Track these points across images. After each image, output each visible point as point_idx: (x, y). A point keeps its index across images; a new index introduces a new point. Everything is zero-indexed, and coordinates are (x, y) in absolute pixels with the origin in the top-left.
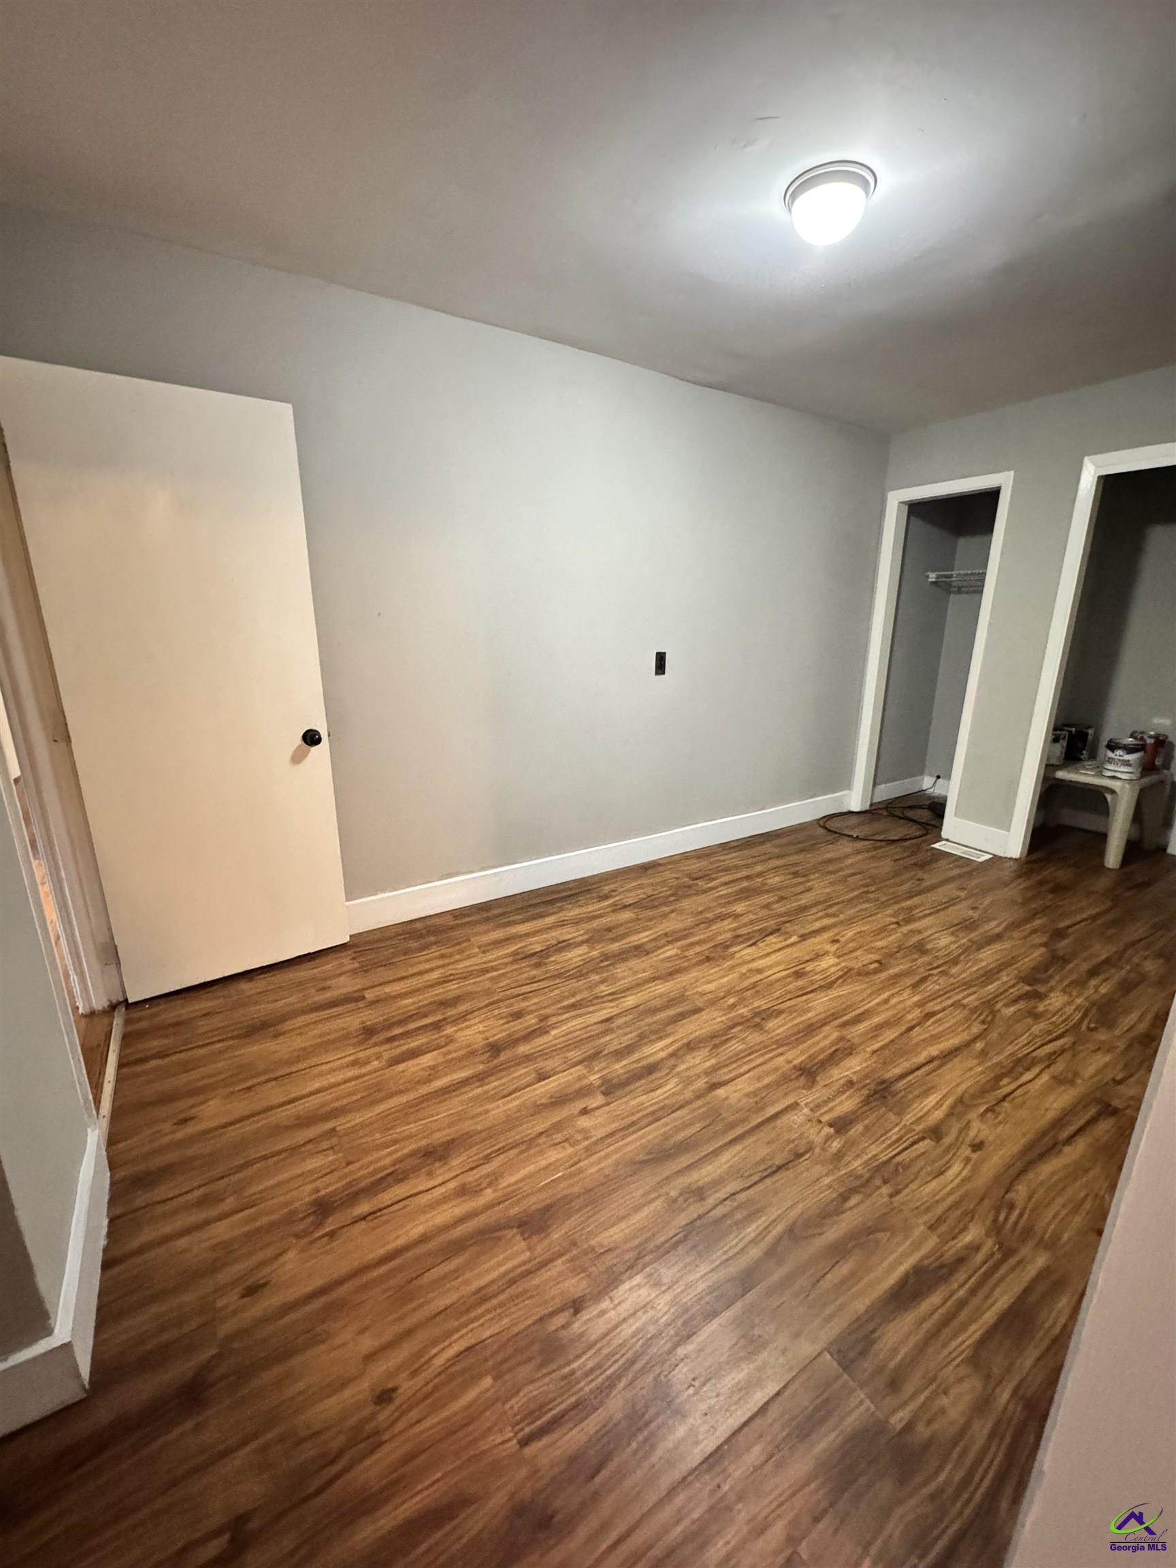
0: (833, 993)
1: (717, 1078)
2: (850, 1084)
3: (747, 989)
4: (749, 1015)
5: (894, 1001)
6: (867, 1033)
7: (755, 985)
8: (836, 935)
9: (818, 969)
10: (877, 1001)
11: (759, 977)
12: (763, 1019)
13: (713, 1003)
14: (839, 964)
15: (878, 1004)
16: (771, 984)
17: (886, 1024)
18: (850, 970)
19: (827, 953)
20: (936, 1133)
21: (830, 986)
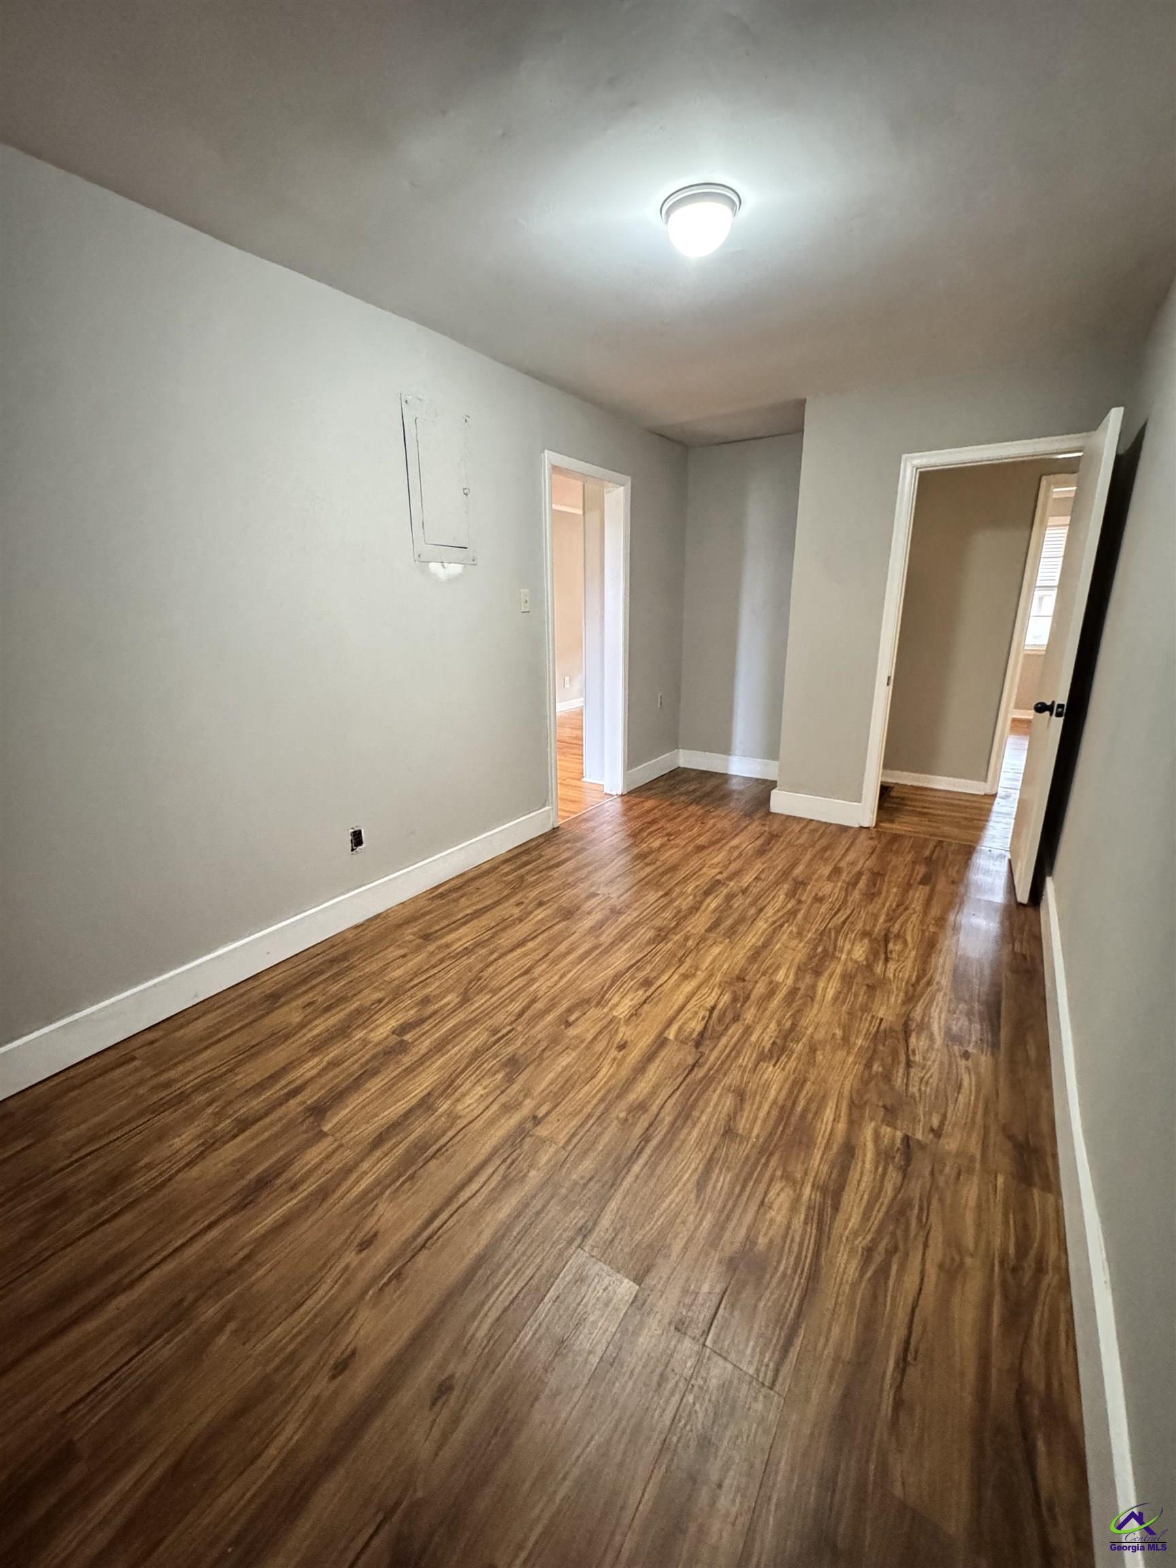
0: (610, 972)
1: (668, 899)
2: (589, 913)
3: (685, 956)
4: (670, 936)
5: (556, 978)
6: (578, 947)
7: (681, 962)
8: (624, 1057)
9: (630, 997)
10: (573, 973)
11: (682, 970)
12: (659, 935)
13: (703, 939)
14: (611, 1009)
15: (569, 971)
16: (667, 967)
17: (564, 955)
18: (598, 1004)
19: (628, 1021)
20: (541, 904)
21: (617, 977)
